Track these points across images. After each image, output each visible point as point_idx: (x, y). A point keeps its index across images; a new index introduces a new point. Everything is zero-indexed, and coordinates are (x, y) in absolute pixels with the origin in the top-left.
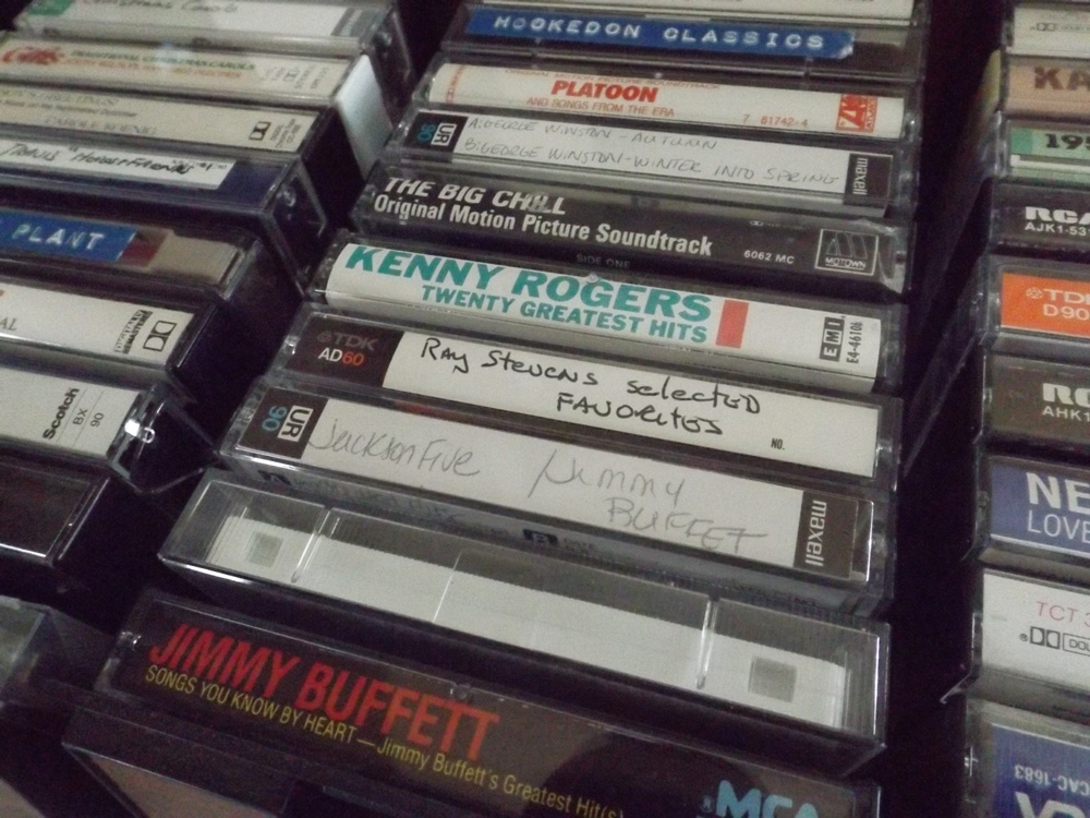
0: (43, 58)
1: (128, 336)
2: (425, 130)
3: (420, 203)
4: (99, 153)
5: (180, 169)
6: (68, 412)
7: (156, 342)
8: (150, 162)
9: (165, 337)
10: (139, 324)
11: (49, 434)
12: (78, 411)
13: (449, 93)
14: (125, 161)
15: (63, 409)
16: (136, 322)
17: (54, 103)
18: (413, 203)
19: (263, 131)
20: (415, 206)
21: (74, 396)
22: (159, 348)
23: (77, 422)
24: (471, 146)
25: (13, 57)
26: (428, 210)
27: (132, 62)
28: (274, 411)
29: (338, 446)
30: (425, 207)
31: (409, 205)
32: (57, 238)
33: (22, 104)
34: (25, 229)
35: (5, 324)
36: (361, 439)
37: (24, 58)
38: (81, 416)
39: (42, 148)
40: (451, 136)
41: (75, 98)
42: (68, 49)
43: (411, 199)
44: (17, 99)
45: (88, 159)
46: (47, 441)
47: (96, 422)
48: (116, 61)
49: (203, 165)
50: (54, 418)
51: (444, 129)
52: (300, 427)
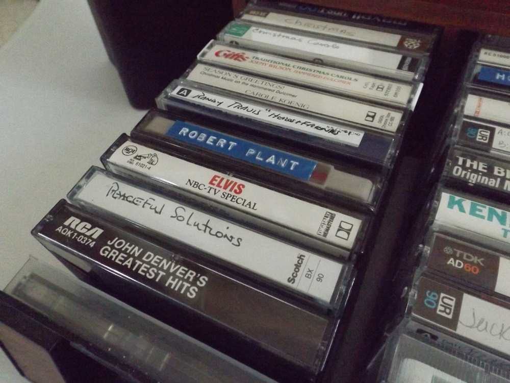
0: (237, 57)
1: (325, 227)
2: (471, 131)
3: (482, 175)
4: (283, 115)
5: (332, 131)
6: (301, 269)
7: (343, 234)
8: (314, 125)
9: (348, 232)
10: (330, 221)
11: (292, 280)
12: (307, 270)
13: (476, 111)
14: (300, 122)
15: (297, 266)
16: (328, 219)
17: (250, 83)
18: (478, 175)
19: (373, 117)
20: (480, 177)
21: (302, 259)
22: (346, 238)
23: (308, 276)
24: (502, 145)
25: (221, 54)
26: (489, 181)
27: (287, 67)
28: (429, 294)
29: (480, 328)
30: (487, 179)
31: (476, 175)
32: (272, 160)
33: (231, 80)
34: (252, 152)
35: (250, 205)
36: (494, 326)
37: (226, 56)
38: (309, 273)
39: (251, 107)
40: (488, 137)
41: (260, 82)
42: (249, 54)
43: (476, 171)
44: (228, 77)
45: (278, 117)
46: (290, 284)
47: (320, 279)
48: (279, 66)
49: (346, 132)
50: (293, 271)
51: (482, 133)
52: (450, 309)
